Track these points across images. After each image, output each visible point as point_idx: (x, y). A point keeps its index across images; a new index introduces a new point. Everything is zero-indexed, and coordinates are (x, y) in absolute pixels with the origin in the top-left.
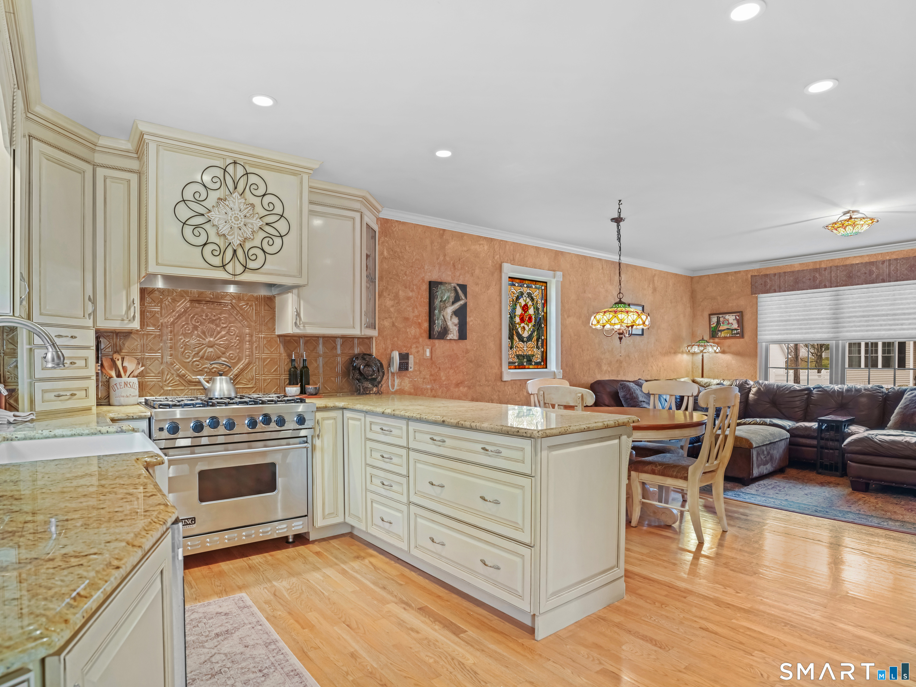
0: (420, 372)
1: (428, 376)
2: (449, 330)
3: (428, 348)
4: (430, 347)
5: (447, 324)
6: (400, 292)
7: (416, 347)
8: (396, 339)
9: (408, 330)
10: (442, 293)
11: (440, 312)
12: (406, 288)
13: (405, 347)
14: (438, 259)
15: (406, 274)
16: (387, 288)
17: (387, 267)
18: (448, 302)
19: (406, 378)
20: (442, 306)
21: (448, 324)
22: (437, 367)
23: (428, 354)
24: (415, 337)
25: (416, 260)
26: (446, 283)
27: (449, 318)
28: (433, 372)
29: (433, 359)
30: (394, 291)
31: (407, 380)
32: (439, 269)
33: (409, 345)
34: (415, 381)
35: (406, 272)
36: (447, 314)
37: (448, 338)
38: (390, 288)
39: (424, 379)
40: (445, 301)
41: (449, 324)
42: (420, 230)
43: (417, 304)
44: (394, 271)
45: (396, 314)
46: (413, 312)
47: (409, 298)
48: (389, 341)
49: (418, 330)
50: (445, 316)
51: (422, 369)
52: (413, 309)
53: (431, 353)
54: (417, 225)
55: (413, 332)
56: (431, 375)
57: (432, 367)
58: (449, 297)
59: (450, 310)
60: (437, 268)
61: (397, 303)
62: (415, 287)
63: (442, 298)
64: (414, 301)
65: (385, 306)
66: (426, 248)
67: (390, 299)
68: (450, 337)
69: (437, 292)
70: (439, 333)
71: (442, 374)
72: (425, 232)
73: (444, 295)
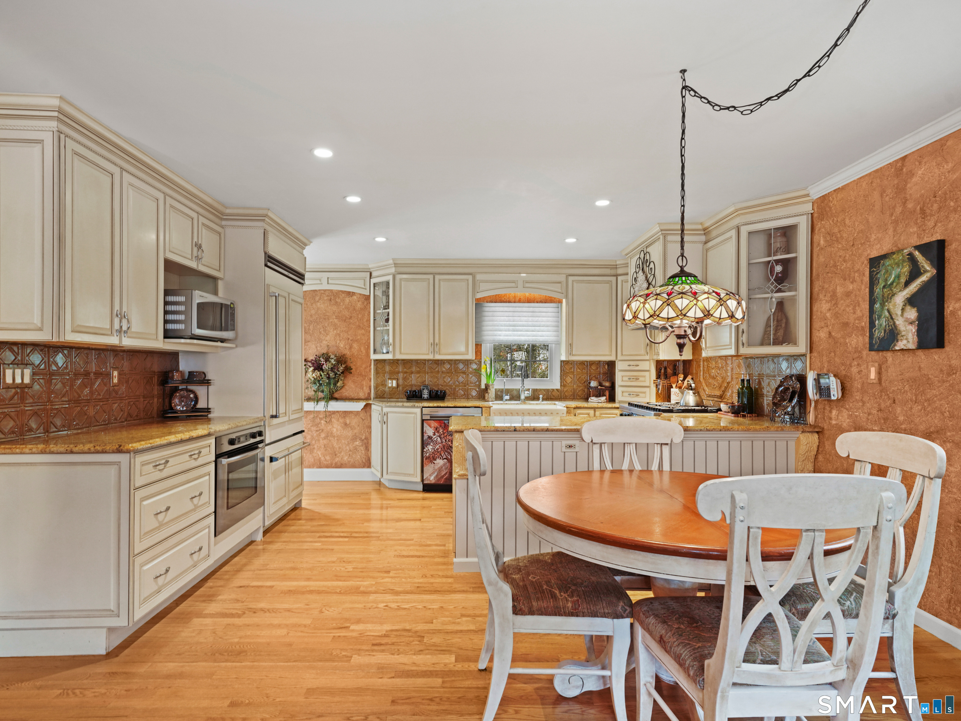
0: (864, 403)
1: (874, 412)
2: (898, 334)
3: (873, 366)
4: (877, 364)
5: (894, 323)
6: (838, 288)
7: (858, 365)
8: (833, 354)
9: (847, 341)
10: (887, 271)
11: (883, 305)
12: (845, 280)
13: (843, 364)
14: (892, 215)
15: (845, 261)
16: (823, 288)
17: (823, 260)
18: (898, 283)
19: (845, 410)
20: (886, 295)
21: (897, 323)
22: (889, 398)
23: (873, 375)
24: (856, 350)
25: (858, 233)
26: (893, 253)
27: (899, 313)
28: (883, 406)
29: (883, 384)
30: (831, 289)
31: (845, 413)
32: (895, 230)
33: (848, 363)
34: (856, 416)
35: (845, 257)
36: (895, 305)
37: (897, 348)
38: (826, 286)
39: (869, 414)
40: (892, 284)
41: (900, 322)
42: (864, 184)
43: (860, 300)
44: (832, 262)
45: (832, 321)
46: (854, 313)
47: (848, 294)
48: (825, 358)
49: (861, 338)
50: (892, 311)
51: (866, 399)
52: (854, 309)
53: (879, 373)
54: (861, 178)
55: (854, 342)
56: (880, 410)
57: (881, 396)
58: (898, 277)
59: (900, 298)
60: (891, 232)
61: (834, 305)
62: (856, 274)
63: (886, 280)
64: (856, 296)
65: (821, 312)
66: (874, 206)
67: (826, 301)
68: (900, 345)
69: (877, 273)
70: (882, 340)
71: (899, 410)
72: (871, 183)
73: (890, 274)
